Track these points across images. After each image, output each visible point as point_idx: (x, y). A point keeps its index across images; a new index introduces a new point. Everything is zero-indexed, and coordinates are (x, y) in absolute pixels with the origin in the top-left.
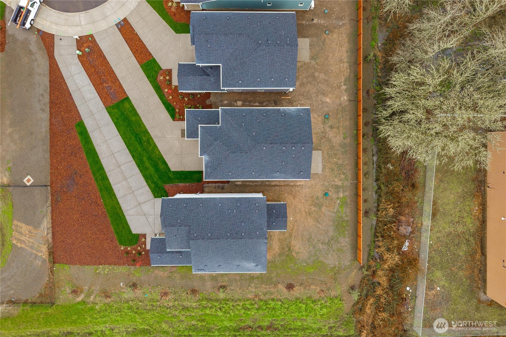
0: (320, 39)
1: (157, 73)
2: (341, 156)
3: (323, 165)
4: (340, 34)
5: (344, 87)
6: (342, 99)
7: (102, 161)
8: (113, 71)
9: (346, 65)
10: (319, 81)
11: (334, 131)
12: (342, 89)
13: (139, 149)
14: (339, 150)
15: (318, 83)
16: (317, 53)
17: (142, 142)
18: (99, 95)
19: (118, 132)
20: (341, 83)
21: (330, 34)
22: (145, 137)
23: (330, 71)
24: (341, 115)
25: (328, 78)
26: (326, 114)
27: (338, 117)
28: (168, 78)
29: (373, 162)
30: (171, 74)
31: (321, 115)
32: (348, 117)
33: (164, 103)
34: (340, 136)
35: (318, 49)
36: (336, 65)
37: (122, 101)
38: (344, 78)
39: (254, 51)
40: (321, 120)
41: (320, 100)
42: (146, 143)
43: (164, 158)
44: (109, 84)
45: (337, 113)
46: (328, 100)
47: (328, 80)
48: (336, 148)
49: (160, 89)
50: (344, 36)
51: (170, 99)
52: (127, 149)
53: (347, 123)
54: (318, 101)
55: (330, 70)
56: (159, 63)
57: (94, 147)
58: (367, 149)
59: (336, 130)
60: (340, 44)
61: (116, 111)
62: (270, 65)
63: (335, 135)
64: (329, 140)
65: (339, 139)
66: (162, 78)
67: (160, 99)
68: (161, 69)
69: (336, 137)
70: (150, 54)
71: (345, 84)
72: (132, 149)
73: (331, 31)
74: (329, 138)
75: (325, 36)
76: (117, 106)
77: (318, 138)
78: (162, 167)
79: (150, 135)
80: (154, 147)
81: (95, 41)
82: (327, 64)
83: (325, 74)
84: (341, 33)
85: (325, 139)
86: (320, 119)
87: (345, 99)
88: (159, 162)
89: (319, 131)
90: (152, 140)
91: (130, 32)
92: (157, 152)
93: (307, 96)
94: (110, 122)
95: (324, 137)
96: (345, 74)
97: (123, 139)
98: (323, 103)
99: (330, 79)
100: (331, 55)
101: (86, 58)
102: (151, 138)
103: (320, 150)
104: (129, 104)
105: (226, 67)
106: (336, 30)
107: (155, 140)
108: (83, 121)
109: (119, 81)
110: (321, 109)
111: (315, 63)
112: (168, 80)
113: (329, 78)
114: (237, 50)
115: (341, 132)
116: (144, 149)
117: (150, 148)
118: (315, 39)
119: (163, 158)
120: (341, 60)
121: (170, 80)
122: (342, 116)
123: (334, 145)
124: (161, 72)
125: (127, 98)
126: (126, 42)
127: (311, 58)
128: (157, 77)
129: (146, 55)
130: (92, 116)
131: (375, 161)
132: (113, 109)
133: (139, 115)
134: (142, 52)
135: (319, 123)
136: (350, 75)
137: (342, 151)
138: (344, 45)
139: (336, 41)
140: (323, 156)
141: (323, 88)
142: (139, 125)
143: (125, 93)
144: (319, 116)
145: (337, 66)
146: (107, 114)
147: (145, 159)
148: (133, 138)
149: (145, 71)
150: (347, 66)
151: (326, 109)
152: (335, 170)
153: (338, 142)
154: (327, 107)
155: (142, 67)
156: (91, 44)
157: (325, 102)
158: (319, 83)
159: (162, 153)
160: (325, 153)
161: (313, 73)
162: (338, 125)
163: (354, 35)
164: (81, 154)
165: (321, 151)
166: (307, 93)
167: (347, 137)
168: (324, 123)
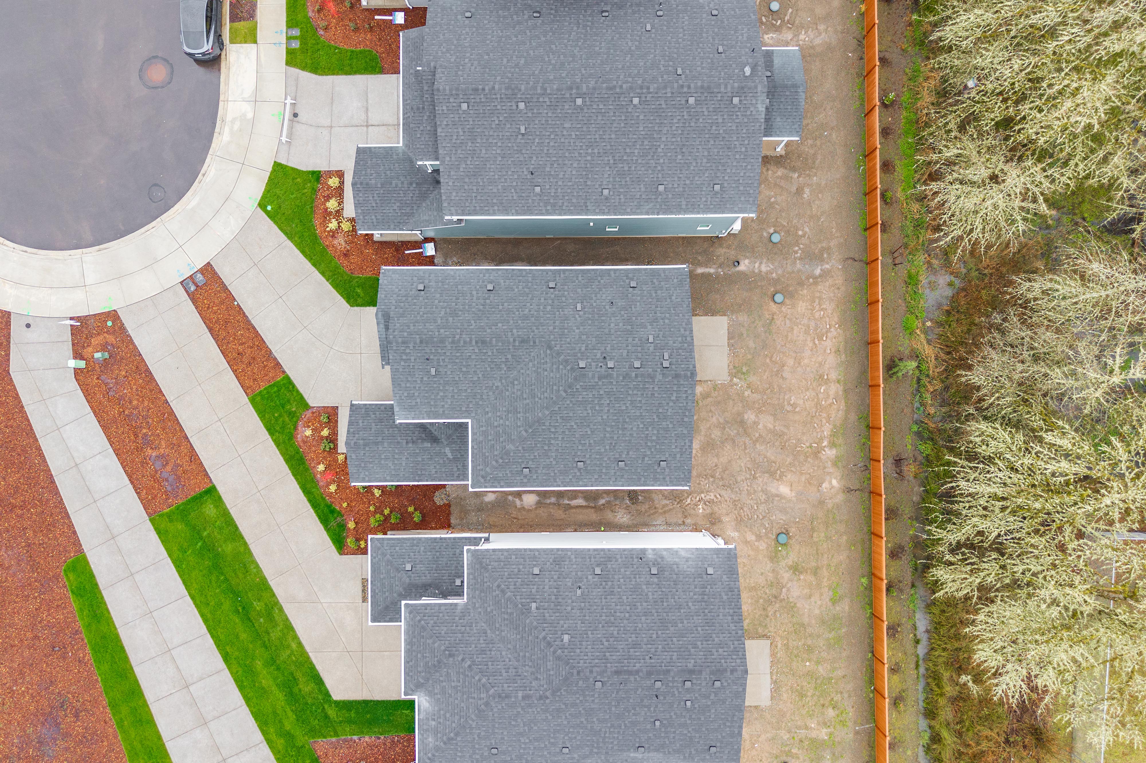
0: (760, 317)
1: (295, 419)
2: (824, 654)
3: (775, 682)
4: (817, 301)
5: (830, 453)
6: (824, 485)
7: (137, 670)
8: (172, 413)
9: (835, 389)
10: (757, 435)
11: (805, 580)
12: (823, 457)
13: (243, 636)
14: (818, 636)
15: (755, 442)
16: (749, 357)
17: (253, 615)
18: (132, 483)
19: (183, 587)
20: (821, 439)
21: (787, 301)
22: (259, 600)
23: (789, 408)
24: (823, 535)
25: (782, 428)
26: (779, 531)
27: (815, 539)
28: (325, 432)
29: (917, 662)
30: (337, 421)
31: (766, 534)
32: (845, 538)
33: (315, 505)
34: (821, 594)
35: (751, 344)
36: (807, 389)
37: (198, 499)
38: (831, 427)
39: (565, 391)
40: (767, 548)
41: (762, 491)
42: (262, 620)
43: (315, 661)
44: (162, 451)
45: (813, 529)
46: (784, 490)
47: (784, 434)
48: (809, 630)
49: (303, 463)
50: (829, 306)
51: (332, 493)
52: (209, 636)
53: (842, 557)
54: (755, 491)
55: (789, 404)
56: (301, 390)
57: (116, 629)
58: (899, 625)
59: (811, 578)
60: (816, 329)
61: (180, 526)
62: (612, 427)
63: (806, 591)
64: (791, 608)
65: (819, 603)
66: (308, 433)
67: (303, 492)
68: (306, 406)
69: (810, 597)
70: (278, 364)
71: (832, 445)
72: (222, 637)
73: (789, 295)
74: (791, 600)
75: (773, 307)
76: (183, 513)
77: (758, 601)
78: (306, 687)
79: (274, 595)
80: (285, 631)
81: (122, 328)
82: (780, 388)
83: (774, 415)
84: (820, 298)
85: (777, 605)
86: (762, 546)
87: (833, 487)
88: (298, 675)
89: (761, 581)
90: (281, 609)
91: (222, 303)
92: (294, 646)
93: (722, 479)
94: (161, 558)
95: (776, 597)
96: (833, 416)
97: (197, 606)
98: (771, 497)
99: (788, 429)
100: (791, 362)
101: (98, 378)
102: (277, 603)
103: (765, 636)
104: (216, 507)
105: (484, 429)
106: (805, 291)
107: (290, 611)
108: (85, 555)
109: (189, 441)
110: (764, 517)
111: (745, 386)
112: (327, 438)
113: (787, 427)
114: (516, 382)
115: (825, 583)
116: (257, 636)
117: (275, 634)
118: (743, 318)
119: (311, 663)
120: (821, 377)
121: (333, 439)
122: (828, 538)
123: (806, 620)
124: (309, 414)
125: (211, 491)
126: (210, 330)
127: (734, 371)
128: (296, 428)
129: (265, 367)
130: (112, 542)
131: (921, 656)
132: (171, 521)
133: (243, 538)
134: (254, 358)
135: (760, 557)
136: (846, 419)
137: (828, 639)
138: (827, 332)
139: (805, 321)
140: (773, 655)
141: (771, 454)
142: (245, 566)
143: (207, 475)
144: (759, 537)
145: (810, 394)
146: (153, 536)
147: (259, 664)
148: (227, 605)
149: (261, 413)
150: (837, 393)
151: (779, 517)
152: (809, 694)
153: (817, 611)
154: (783, 511)
155: (253, 401)
156: (111, 339)
157: (777, 496)
158: (757, 441)
159: (308, 648)
160: (779, 646)
161: (739, 414)
162: (814, 564)
163: (855, 303)
164: (78, 649)
165: (768, 642)
166: (724, 471)
167: (841, 598)
168: (774, 558)
